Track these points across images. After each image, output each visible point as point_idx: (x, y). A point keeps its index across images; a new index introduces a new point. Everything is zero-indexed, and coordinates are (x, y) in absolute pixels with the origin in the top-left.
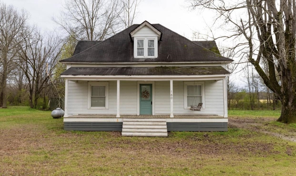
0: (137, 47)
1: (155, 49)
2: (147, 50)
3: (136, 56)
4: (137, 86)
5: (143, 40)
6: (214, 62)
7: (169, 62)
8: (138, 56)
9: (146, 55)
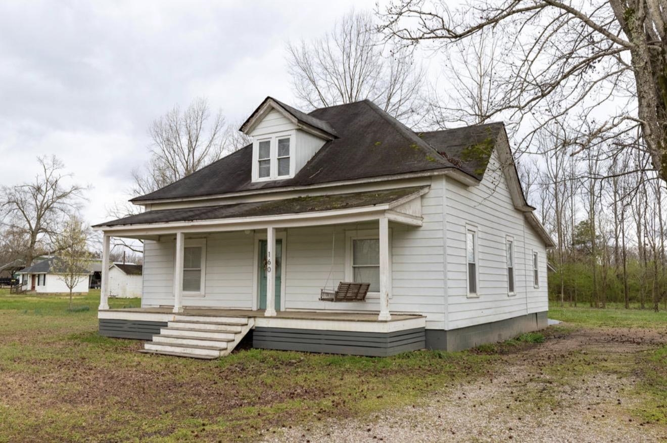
0: (258, 159)
1: (290, 159)
2: (277, 162)
3: (255, 178)
4: (253, 244)
5: (269, 142)
6: (407, 176)
7: (309, 185)
8: (261, 179)
9: (274, 176)
